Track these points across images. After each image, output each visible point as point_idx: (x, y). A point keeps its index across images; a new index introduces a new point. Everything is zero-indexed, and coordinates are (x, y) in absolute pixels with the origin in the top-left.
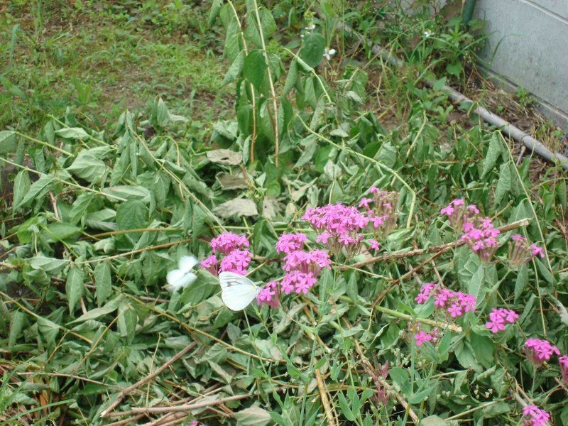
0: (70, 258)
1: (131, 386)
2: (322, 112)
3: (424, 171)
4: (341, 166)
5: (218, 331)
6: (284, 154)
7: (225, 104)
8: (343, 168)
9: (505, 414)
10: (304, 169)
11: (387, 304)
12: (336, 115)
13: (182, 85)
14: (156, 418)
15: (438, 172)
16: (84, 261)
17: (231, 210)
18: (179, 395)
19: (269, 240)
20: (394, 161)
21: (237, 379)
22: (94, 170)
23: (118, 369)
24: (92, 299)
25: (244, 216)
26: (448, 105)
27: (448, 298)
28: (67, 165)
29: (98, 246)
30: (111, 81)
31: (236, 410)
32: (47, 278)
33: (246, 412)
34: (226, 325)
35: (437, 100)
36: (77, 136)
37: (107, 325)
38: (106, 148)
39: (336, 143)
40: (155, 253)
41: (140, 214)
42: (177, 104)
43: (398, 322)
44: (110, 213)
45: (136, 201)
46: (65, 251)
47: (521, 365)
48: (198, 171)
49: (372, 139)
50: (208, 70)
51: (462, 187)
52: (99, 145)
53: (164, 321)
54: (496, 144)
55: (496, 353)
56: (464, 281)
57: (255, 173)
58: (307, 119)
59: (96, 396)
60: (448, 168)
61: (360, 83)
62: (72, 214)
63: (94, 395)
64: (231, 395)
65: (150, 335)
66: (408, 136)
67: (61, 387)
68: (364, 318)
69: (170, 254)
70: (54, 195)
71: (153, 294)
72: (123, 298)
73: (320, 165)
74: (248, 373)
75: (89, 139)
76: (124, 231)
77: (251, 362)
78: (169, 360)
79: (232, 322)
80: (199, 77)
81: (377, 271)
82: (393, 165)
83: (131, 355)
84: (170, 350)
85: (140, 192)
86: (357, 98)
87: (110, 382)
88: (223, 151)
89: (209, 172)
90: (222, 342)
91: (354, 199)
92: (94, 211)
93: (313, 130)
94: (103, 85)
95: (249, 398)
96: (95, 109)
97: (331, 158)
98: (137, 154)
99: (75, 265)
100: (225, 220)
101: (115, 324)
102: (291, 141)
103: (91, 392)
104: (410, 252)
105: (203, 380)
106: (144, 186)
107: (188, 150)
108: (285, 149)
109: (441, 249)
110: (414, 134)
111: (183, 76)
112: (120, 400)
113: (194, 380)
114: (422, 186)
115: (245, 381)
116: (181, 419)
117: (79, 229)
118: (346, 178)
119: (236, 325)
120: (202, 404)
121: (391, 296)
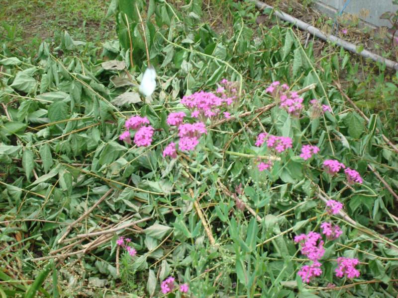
0: (22, 144)
1: (74, 222)
2: (175, 28)
3: (246, 59)
4: (192, 63)
5: (126, 180)
6: (153, 59)
7: (107, 28)
8: (193, 65)
9: (314, 208)
10: (168, 68)
11: (232, 149)
12: (184, 29)
13: (76, 18)
14: (93, 240)
15: (254, 59)
16: (32, 145)
17: (123, 101)
18: (106, 223)
19: (152, 118)
20: (226, 55)
21: (143, 208)
22: (28, 84)
23: (64, 212)
24: (41, 169)
25: (132, 103)
26: (256, 12)
27: (275, 141)
28: (10, 83)
29: (39, 134)
30: (27, 21)
31: (144, 228)
32: (9, 159)
33: (151, 228)
34: (131, 175)
35: (249, 9)
36: (13, 63)
37: (54, 184)
38: (34, 69)
39: (186, 48)
40: (78, 135)
41: (64, 110)
42: (75, 31)
43: (240, 159)
44: (43, 112)
45: (60, 102)
46: (18, 140)
47: (321, 176)
48: (97, 77)
49: (209, 41)
50: (92, 5)
51: (272, 67)
52: (29, 67)
53: (90, 178)
54: (290, 37)
55: (304, 170)
56: (279, 128)
57: (135, 74)
58: (165, 34)
59: (52, 231)
60: (261, 55)
61: (197, 4)
62: (19, 115)
63: (50, 230)
64: (140, 219)
65: (82, 188)
66: (233, 37)
67: (28, 228)
68: (219, 160)
69: (87, 134)
70: (5, 104)
71: (79, 161)
72: (61, 166)
73: (178, 64)
74: (149, 204)
75: (22, 64)
76: (54, 123)
77: (150, 196)
78: (97, 202)
79: (134, 173)
80: (86, 11)
81: (223, 129)
82: (225, 58)
83: (72, 202)
84: (96, 196)
85: (61, 95)
86: (196, 16)
87: (61, 221)
88: (112, 62)
89: (104, 77)
90: (130, 186)
91: (203, 84)
92: (32, 112)
93: (170, 41)
94: (23, 25)
95: (152, 219)
96: (20, 42)
97: (184, 58)
98: (58, 71)
99: (26, 148)
100: (120, 107)
101: (58, 184)
102: (157, 50)
103: (49, 229)
104: (243, 114)
105: (120, 212)
106: (63, 91)
107: (88, 63)
108: (153, 56)
109: (262, 110)
110: (237, 35)
111: (76, 12)
112: (69, 231)
113: (114, 213)
114: (245, 69)
115: (148, 209)
116: (110, 238)
117: (25, 125)
118: (196, 71)
119: (137, 175)
120: (122, 227)
121: (234, 143)
